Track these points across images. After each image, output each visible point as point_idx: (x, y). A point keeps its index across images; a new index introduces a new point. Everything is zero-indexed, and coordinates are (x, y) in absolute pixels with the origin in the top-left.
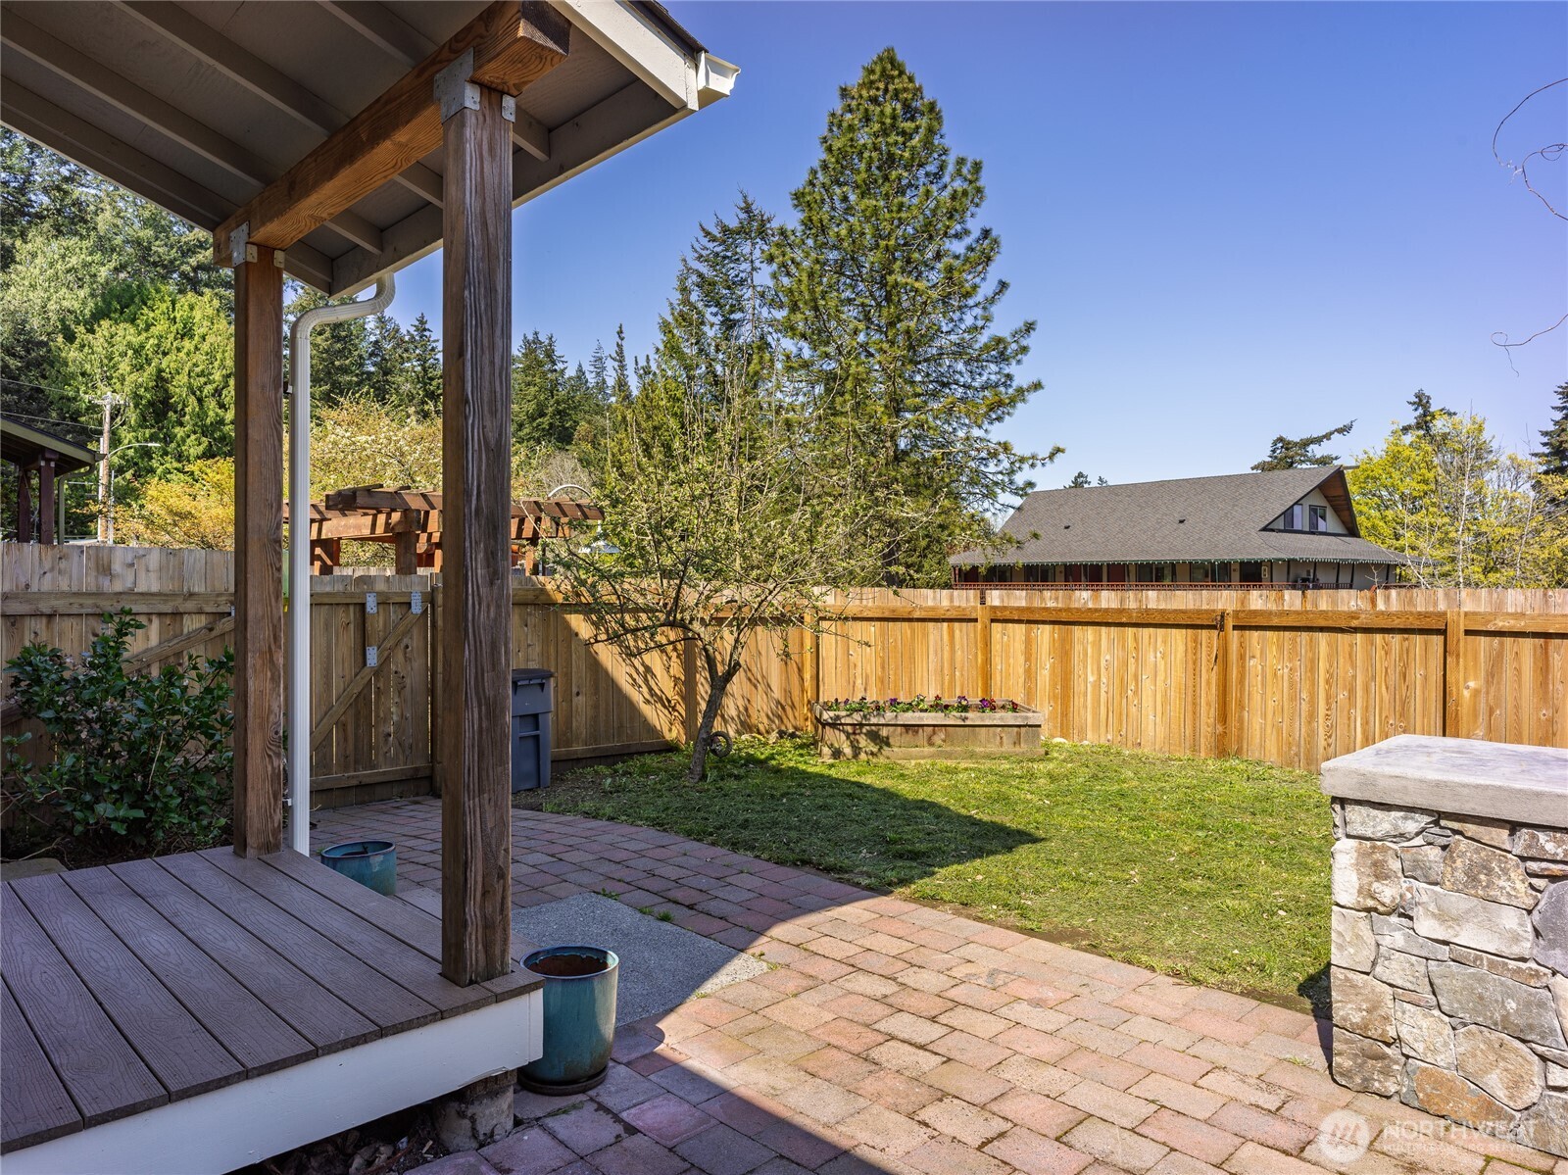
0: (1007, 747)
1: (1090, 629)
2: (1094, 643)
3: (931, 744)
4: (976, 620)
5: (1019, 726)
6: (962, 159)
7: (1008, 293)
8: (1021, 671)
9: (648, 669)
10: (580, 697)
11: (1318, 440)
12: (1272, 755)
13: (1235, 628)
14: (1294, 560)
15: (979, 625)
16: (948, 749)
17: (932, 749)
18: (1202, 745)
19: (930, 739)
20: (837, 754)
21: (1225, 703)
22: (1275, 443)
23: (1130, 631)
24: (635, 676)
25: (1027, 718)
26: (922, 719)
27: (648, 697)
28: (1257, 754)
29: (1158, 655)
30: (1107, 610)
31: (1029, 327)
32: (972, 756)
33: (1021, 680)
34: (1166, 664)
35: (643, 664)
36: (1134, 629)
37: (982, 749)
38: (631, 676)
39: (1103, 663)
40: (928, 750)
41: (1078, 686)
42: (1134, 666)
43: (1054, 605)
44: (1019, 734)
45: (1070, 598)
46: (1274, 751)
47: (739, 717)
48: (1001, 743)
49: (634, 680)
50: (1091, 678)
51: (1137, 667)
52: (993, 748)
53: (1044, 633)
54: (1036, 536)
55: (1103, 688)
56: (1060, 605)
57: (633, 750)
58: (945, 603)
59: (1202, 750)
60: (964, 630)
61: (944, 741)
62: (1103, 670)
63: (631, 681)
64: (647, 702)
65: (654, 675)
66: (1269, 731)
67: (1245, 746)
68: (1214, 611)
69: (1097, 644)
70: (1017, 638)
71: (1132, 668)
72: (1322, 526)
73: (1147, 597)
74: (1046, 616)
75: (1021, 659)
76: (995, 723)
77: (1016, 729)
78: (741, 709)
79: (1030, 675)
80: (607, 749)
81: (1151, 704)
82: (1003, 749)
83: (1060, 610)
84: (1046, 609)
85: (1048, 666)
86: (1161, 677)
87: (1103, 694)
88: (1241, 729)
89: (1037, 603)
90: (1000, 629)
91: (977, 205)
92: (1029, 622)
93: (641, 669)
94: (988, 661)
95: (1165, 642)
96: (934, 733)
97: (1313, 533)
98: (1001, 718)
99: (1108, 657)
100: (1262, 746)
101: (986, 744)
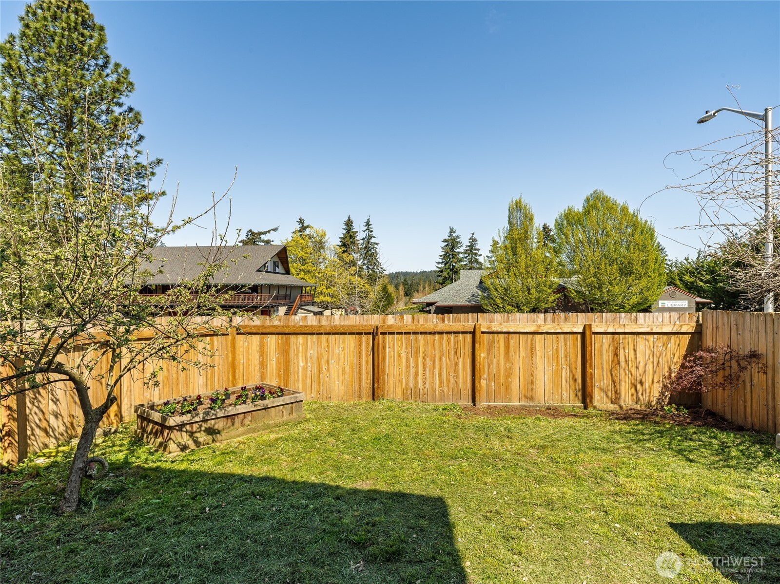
0: (286, 417)
1: (301, 337)
2: (303, 344)
3: (243, 425)
4: (228, 335)
5: (292, 403)
6: (118, 64)
8: (257, 362)
11: (265, 233)
13: (382, 333)
14: (272, 284)
15: (230, 337)
16: (254, 426)
17: (244, 428)
18: (364, 395)
19: (242, 422)
22: (248, 232)
23: (324, 337)
28: (392, 396)
29: (340, 349)
30: (312, 326)
31: (159, 162)
32: (267, 427)
33: (257, 368)
34: (344, 353)
36: (327, 336)
37: (273, 422)
39: (309, 355)
40: (241, 429)
41: (293, 368)
42: (326, 356)
43: (279, 323)
45: (289, 320)
46: (400, 393)
48: (283, 415)
50: (301, 364)
51: (328, 356)
53: (272, 340)
55: (309, 369)
56: (282, 324)
60: (220, 341)
61: (251, 421)
62: (309, 359)
66: (397, 384)
67: (386, 393)
68: (370, 325)
69: (305, 344)
70: (254, 344)
71: (325, 357)
72: (277, 270)
73: (334, 319)
74: (274, 330)
75: (257, 356)
76: (280, 404)
77: (290, 405)
79: (263, 364)
81: (336, 375)
82: (284, 419)
83: (283, 327)
84: (274, 326)
85: (274, 359)
86: (342, 361)
87: (309, 372)
88: (384, 384)
89: (268, 323)
90: (242, 339)
92: (262, 334)
94: (234, 359)
95: (344, 342)
96: (245, 417)
97: (275, 273)
98: (283, 400)
99: (311, 352)
100: (395, 392)
101: (274, 417)
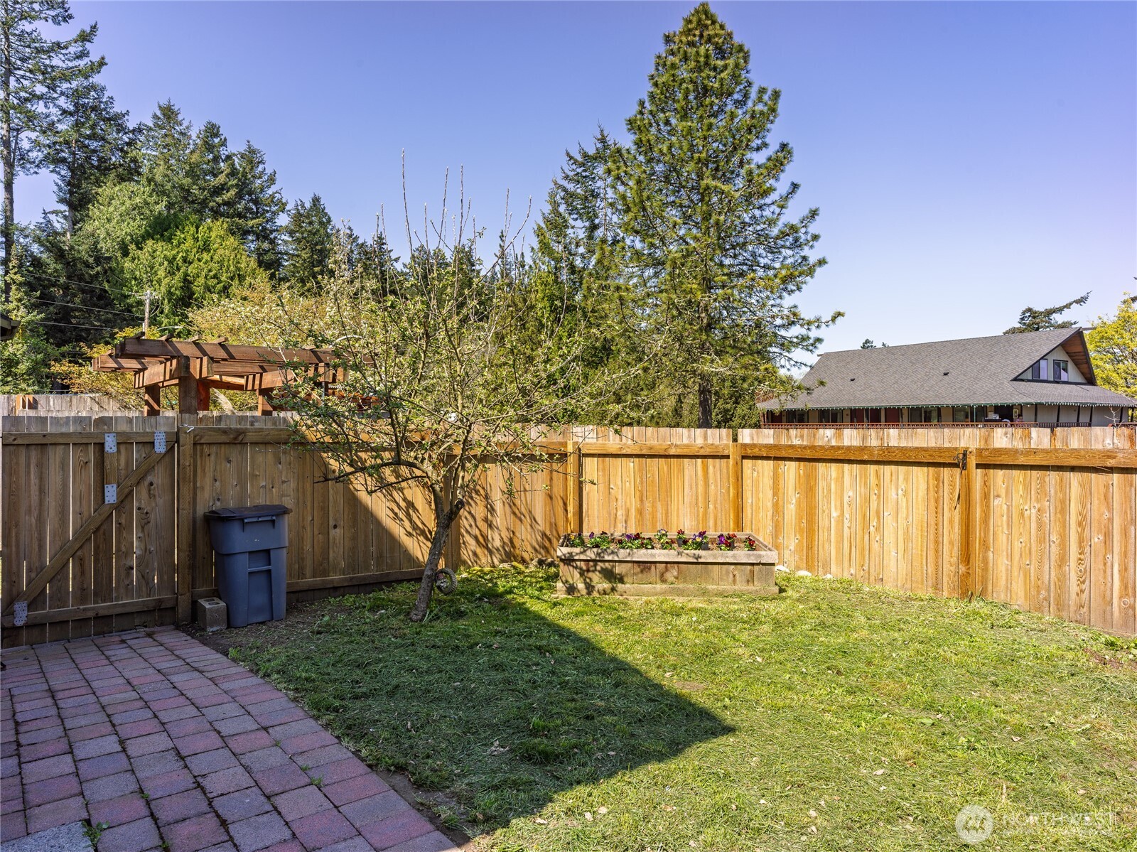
0: (741, 586)
1: (834, 466)
2: (837, 479)
3: (664, 581)
4: (728, 457)
5: (752, 564)
6: (764, 89)
7: (799, 191)
8: (770, 505)
9: (410, 505)
10: (337, 530)
11: (1060, 310)
12: (1019, 599)
13: (978, 466)
14: (1041, 404)
15: (731, 461)
16: (681, 586)
17: (664, 586)
18: (945, 584)
19: (662, 575)
20: (571, 590)
21: (968, 543)
22: (1024, 313)
23: (873, 468)
24: (396, 510)
25: (760, 556)
26: (653, 556)
27: (410, 530)
28: (1003, 596)
29: (900, 492)
30: (849, 448)
31: (814, 214)
32: (704, 593)
33: (770, 514)
34: (907, 501)
35: (405, 499)
36: (876, 466)
37: (715, 587)
38: (392, 510)
39: (846, 499)
40: (660, 587)
41: (823, 521)
42: (875, 503)
43: (800, 443)
44: (752, 572)
45: (815, 435)
46: (1021, 594)
47: (503, 548)
48: (734, 581)
49: (396, 514)
50: (835, 514)
51: (878, 504)
52: (726, 587)
53: (791, 470)
54: (822, 383)
55: (846, 524)
56: (805, 443)
57: (392, 578)
58: (700, 441)
59: (945, 588)
60: (718, 466)
61: (677, 578)
62: (846, 506)
63: (392, 515)
64: (409, 534)
65: (415, 510)
66: (1015, 573)
67: (990, 588)
68: (956, 449)
69: (840, 479)
70: (766, 474)
71: (874, 505)
72: (1064, 376)
73: (888, 435)
74: (792, 454)
75: (770, 493)
76: (728, 560)
77: (749, 567)
78: (506, 540)
79: (778, 509)
80: (364, 578)
81: (893, 540)
82: (736, 587)
83: (805, 448)
84: (792, 447)
85: (794, 501)
86: (903, 514)
87: (846, 531)
88: (985, 569)
89: (783, 441)
90: (750, 465)
91: (772, 122)
92: (776, 459)
93: (403, 504)
94: (739, 495)
95: (906, 480)
96: (667, 570)
97: (1057, 382)
98: (734, 556)
99: (851, 494)
100: (1008, 589)
101: (719, 583)
